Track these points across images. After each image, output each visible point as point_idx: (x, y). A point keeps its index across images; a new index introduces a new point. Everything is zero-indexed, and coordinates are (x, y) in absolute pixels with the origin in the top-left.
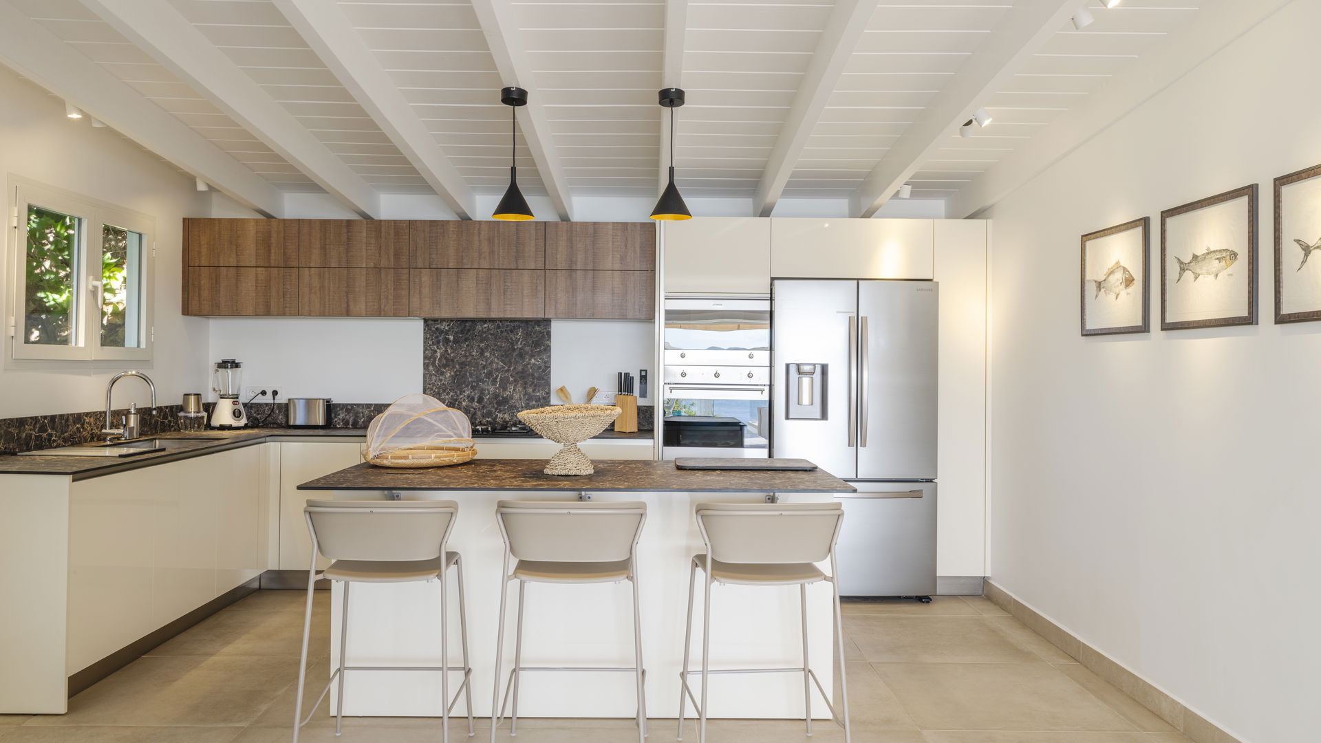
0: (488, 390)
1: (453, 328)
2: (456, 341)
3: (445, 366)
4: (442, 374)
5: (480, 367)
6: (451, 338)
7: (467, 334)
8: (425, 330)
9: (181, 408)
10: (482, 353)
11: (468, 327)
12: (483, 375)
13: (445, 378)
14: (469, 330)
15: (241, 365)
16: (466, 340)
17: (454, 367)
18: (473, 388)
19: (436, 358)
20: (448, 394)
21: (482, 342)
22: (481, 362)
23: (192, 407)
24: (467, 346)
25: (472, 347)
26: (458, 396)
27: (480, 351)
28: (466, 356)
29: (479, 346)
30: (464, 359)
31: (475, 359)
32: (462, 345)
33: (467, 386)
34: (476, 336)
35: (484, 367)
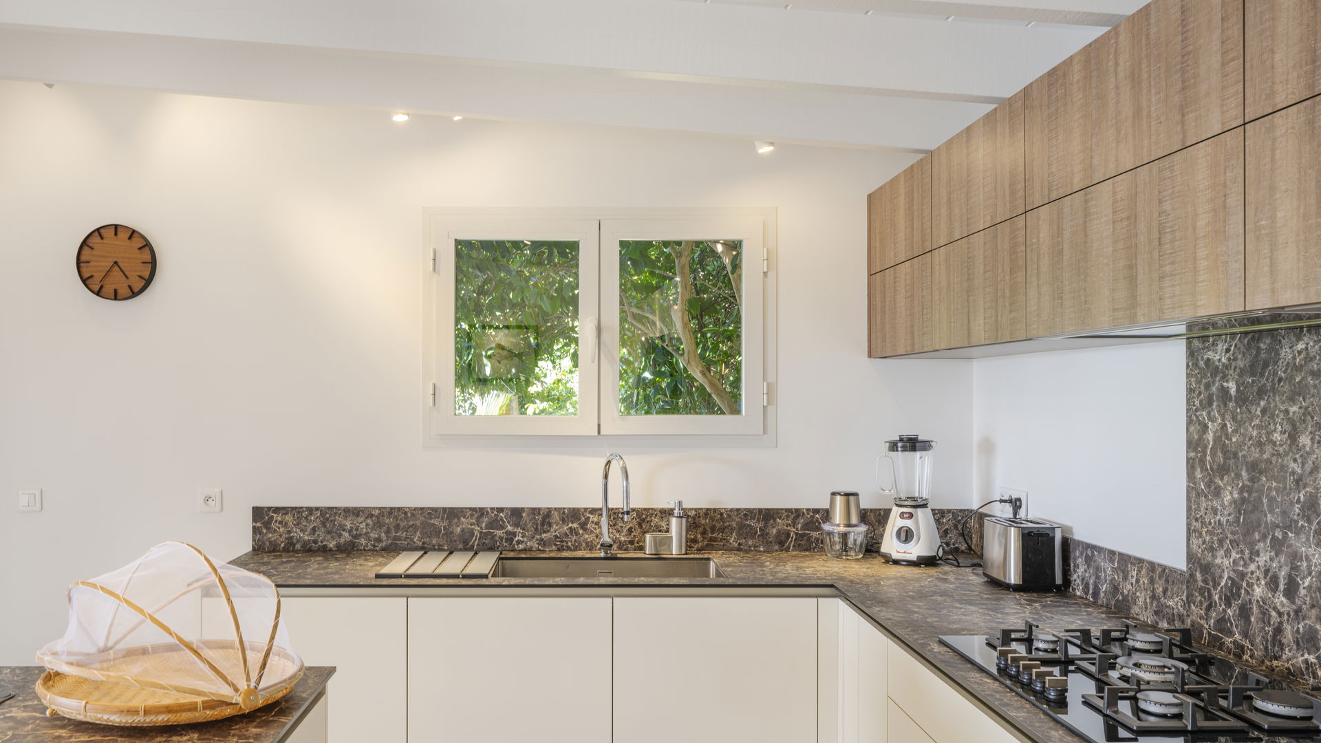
0: (1307, 558)
1: (1235, 359)
2: (1242, 399)
3: (1223, 470)
4: (1217, 493)
5: (1290, 480)
6: (1232, 386)
7: (1262, 375)
8: (1188, 366)
9: (827, 515)
10: (1293, 437)
11: (1263, 356)
12: (1297, 510)
13: (1223, 505)
14: (1266, 365)
15: (933, 444)
16: (1261, 393)
17: (1238, 476)
18: (1277, 545)
19: (1206, 447)
20: (1227, 554)
21: (1292, 400)
22: (1292, 465)
23: (838, 516)
24: (1264, 411)
25: (1272, 416)
26: (1245, 565)
27: (1288, 427)
28: (1260, 444)
29: (1287, 412)
30: (1255, 454)
31: (1279, 455)
32: (1253, 408)
33: (1264, 537)
34: (1280, 380)
35: (1298, 482)
